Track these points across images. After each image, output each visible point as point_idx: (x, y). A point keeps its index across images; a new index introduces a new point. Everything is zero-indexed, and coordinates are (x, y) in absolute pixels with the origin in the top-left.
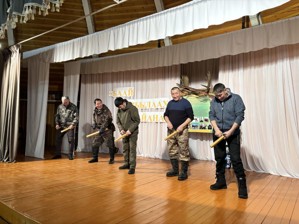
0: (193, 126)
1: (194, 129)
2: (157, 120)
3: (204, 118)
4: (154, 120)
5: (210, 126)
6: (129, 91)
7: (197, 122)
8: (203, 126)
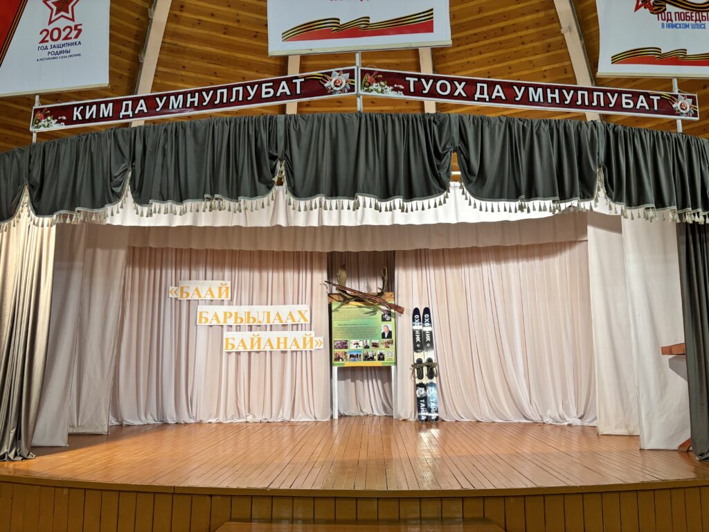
0: (351, 356)
1: (354, 360)
2: (285, 347)
3: (371, 341)
4: (278, 347)
5: (381, 354)
6: (220, 288)
7: (359, 348)
8: (370, 354)
